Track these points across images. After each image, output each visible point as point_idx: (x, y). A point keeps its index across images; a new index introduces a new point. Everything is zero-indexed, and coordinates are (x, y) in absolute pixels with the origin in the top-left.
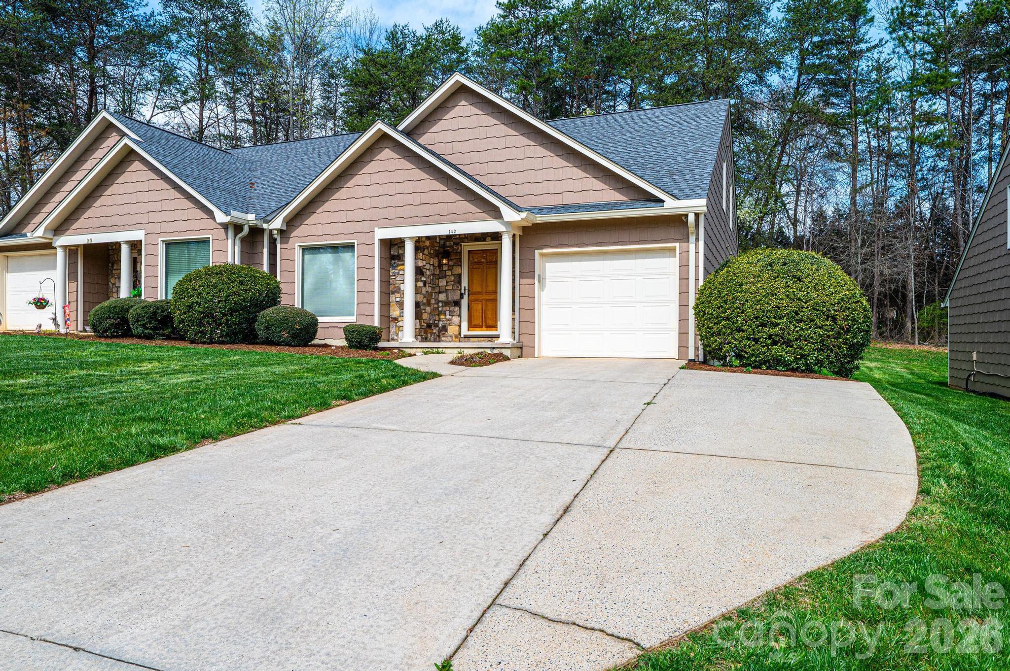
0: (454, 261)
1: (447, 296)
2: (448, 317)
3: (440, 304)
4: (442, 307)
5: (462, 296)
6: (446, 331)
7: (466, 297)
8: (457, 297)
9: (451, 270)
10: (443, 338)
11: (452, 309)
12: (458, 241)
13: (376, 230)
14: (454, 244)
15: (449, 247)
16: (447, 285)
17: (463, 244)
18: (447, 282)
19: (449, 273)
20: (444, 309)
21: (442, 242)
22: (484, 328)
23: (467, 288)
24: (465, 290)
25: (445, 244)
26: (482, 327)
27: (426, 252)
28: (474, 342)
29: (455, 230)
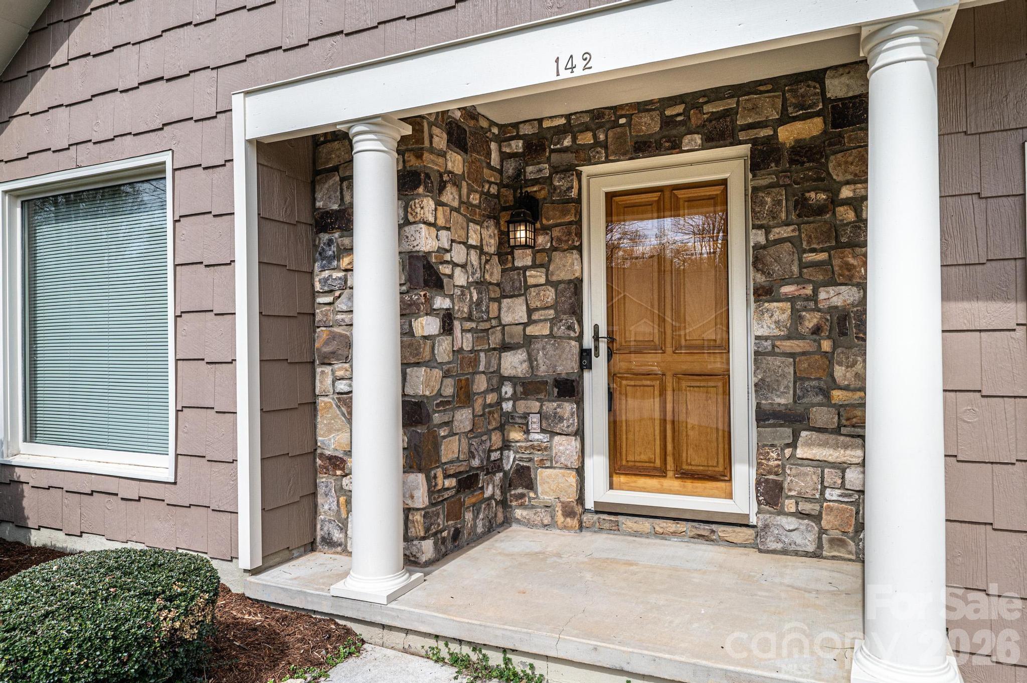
0: (556, 232)
1: (531, 359)
2: (537, 437)
3: (507, 390)
4: (515, 398)
5: (585, 358)
6: (530, 485)
7: (600, 363)
8: (567, 365)
9: (545, 266)
10: (519, 513)
11: (550, 406)
12: (569, 157)
13: (237, 101)
14: (555, 170)
15: (535, 182)
16: (530, 322)
17: (586, 170)
18: (530, 311)
19: (536, 277)
20: (522, 406)
21: (510, 167)
22: (671, 482)
23: (603, 332)
24: (596, 338)
25: (519, 173)
26: (662, 473)
27: (450, 196)
28: (637, 534)
29: (587, 57)
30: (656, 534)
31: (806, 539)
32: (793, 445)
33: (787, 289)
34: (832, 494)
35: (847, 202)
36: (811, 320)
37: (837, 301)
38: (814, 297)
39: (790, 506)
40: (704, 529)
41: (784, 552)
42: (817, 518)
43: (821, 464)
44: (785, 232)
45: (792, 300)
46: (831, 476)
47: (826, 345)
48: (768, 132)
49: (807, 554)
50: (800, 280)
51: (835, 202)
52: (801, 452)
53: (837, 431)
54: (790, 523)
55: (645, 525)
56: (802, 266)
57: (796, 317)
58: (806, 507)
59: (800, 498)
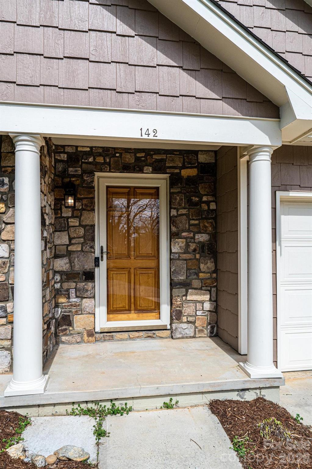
0: (85, 202)
1: (71, 262)
2: (73, 300)
3: (58, 277)
4: (61, 281)
5: (97, 262)
6: (70, 324)
7: (103, 264)
8: (89, 265)
9: (79, 217)
10: (64, 338)
11: (81, 285)
12: (91, 167)
14: (84, 172)
15: (74, 176)
16: (70, 244)
17: (97, 174)
18: (70, 239)
19: (74, 222)
20: (66, 285)
21: (60, 167)
22: (133, 315)
23: (105, 250)
24: (102, 252)
25: (65, 171)
26: (129, 311)
28: (121, 340)
29: (155, 131)
30: (130, 338)
31: (191, 332)
32: (186, 295)
33: (184, 234)
34: (199, 313)
35: (205, 202)
36: (193, 246)
37: (201, 239)
38: (194, 238)
39: (184, 319)
40: (150, 333)
41: (183, 338)
42: (193, 323)
43: (196, 302)
44: (184, 211)
45: (186, 238)
46: (199, 306)
47: (198, 256)
48: (177, 171)
49: (191, 337)
50: (189, 231)
51: (201, 202)
52: (189, 298)
53: (201, 289)
54: (185, 326)
55: (126, 335)
56: (190, 225)
57: (187, 245)
58: (190, 319)
59: (189, 316)
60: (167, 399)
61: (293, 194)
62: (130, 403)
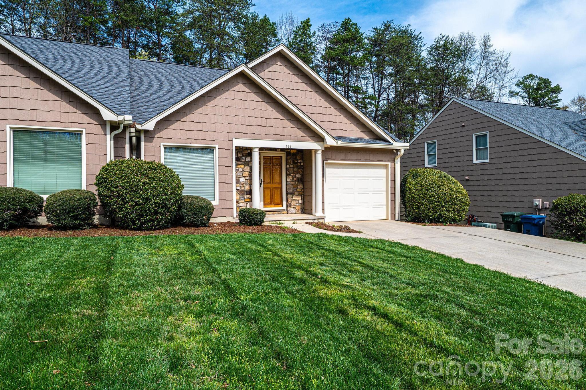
7: (262, 186)
13: (234, 140)
22: (272, 206)
24: (262, 181)
26: (271, 204)
28: (269, 214)
29: (290, 146)
30: (273, 214)
31: (294, 211)
32: (293, 198)
33: (292, 174)
34: (297, 204)
35: (299, 162)
36: (295, 179)
37: (298, 177)
38: (295, 176)
39: (292, 207)
40: (280, 212)
41: (291, 214)
42: (295, 208)
43: (296, 200)
44: (292, 166)
45: (292, 176)
46: (297, 202)
47: (297, 183)
48: (289, 151)
49: (294, 213)
50: (293, 173)
51: (298, 162)
52: (294, 199)
53: (298, 195)
54: (292, 209)
55: (271, 213)
56: (294, 171)
57: (293, 179)
58: (294, 207)
59: (294, 205)
60: (294, 221)
61: (329, 162)
62: (284, 222)
